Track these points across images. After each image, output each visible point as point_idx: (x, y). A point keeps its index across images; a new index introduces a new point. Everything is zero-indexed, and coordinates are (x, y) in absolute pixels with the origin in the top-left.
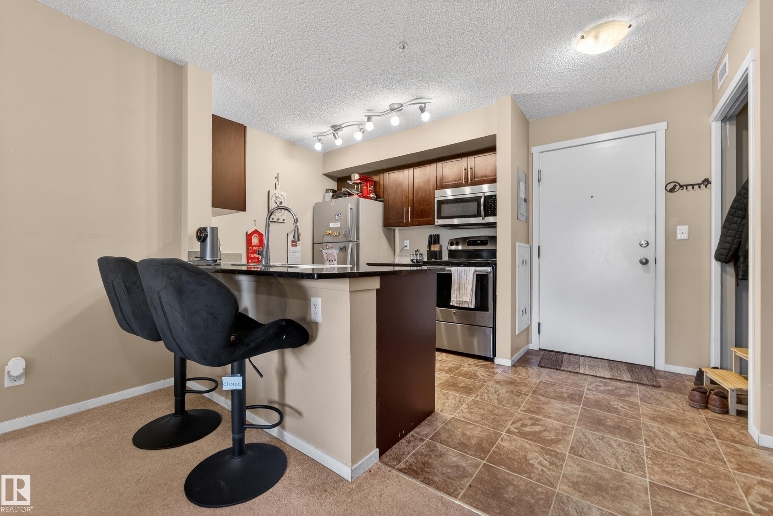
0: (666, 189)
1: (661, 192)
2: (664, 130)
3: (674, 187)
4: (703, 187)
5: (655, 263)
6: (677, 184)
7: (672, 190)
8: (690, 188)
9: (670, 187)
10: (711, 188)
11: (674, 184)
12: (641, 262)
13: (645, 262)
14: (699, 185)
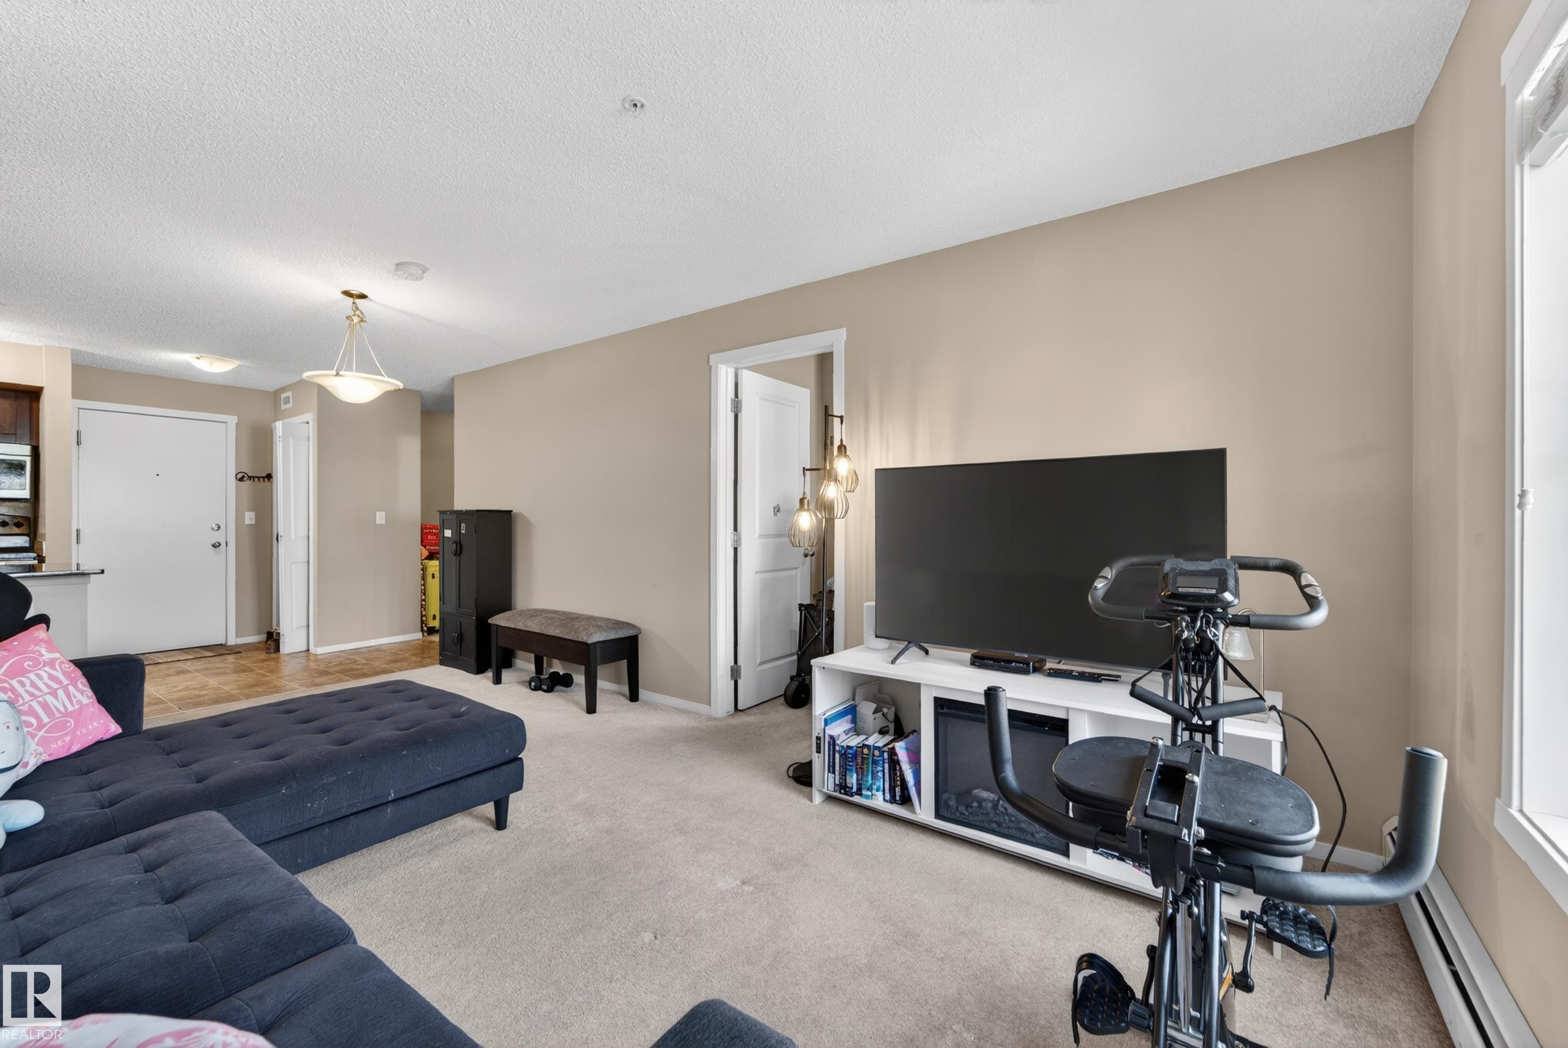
0: (236, 479)
1: (232, 481)
2: (235, 424)
3: (243, 477)
4: (266, 479)
5: (227, 545)
6: (245, 475)
7: (241, 479)
8: (256, 479)
9: (240, 476)
10: (272, 483)
11: (242, 474)
12: (214, 546)
13: (216, 546)
14: (263, 478)
